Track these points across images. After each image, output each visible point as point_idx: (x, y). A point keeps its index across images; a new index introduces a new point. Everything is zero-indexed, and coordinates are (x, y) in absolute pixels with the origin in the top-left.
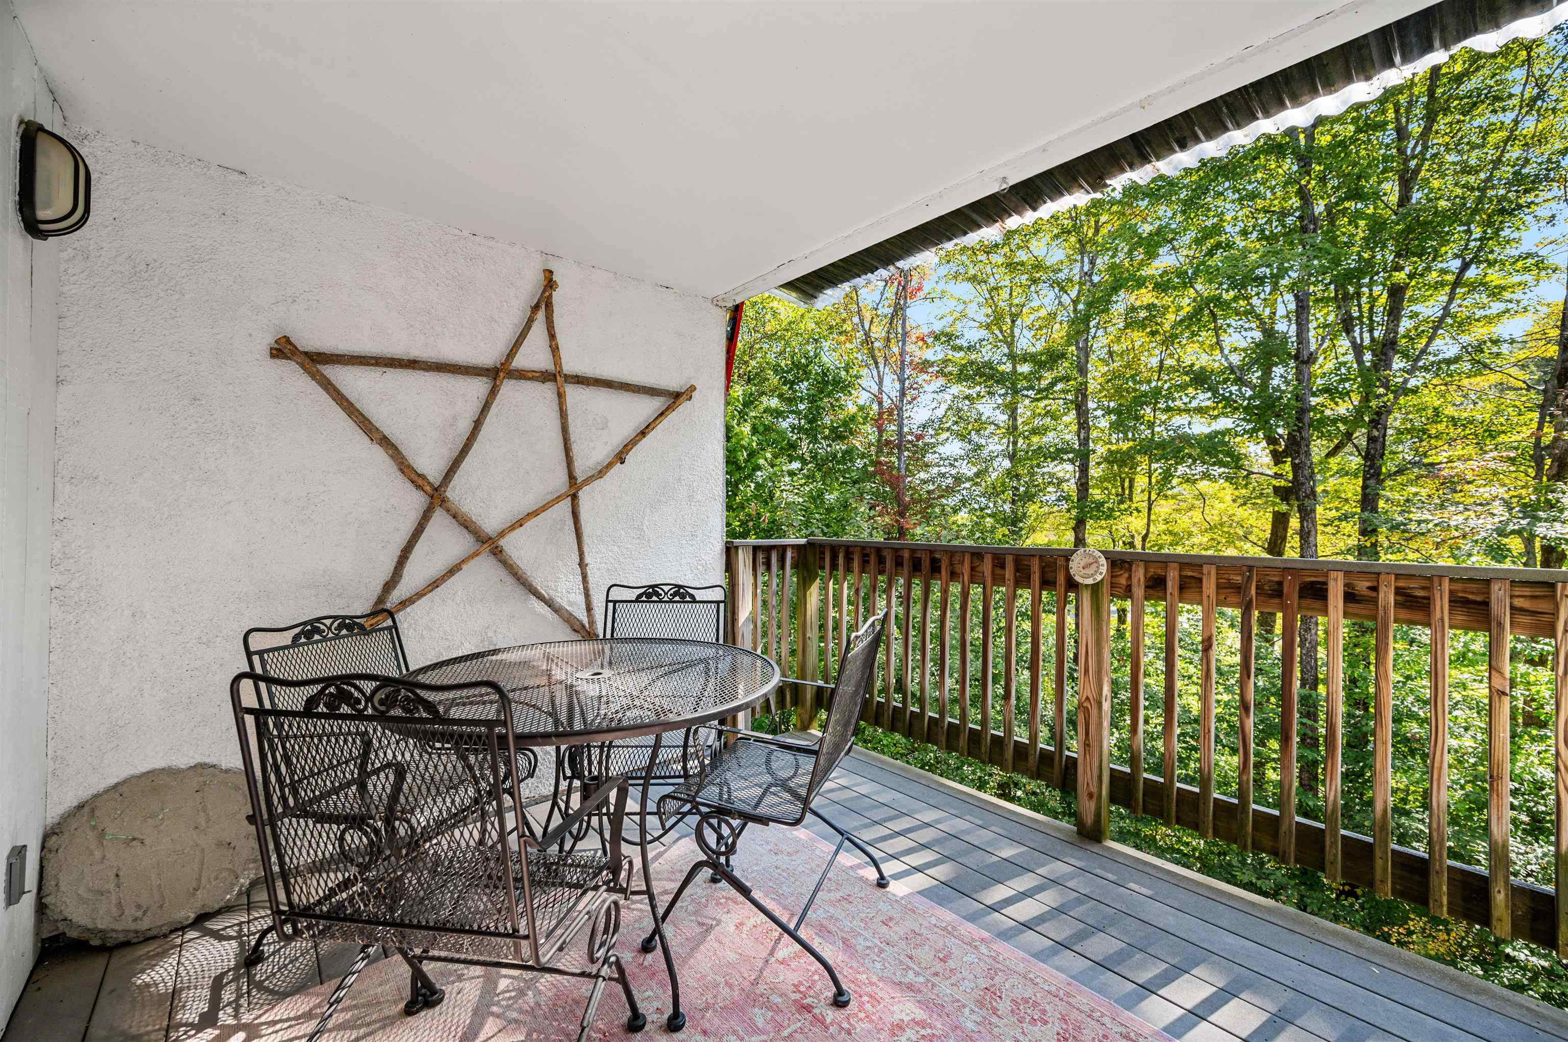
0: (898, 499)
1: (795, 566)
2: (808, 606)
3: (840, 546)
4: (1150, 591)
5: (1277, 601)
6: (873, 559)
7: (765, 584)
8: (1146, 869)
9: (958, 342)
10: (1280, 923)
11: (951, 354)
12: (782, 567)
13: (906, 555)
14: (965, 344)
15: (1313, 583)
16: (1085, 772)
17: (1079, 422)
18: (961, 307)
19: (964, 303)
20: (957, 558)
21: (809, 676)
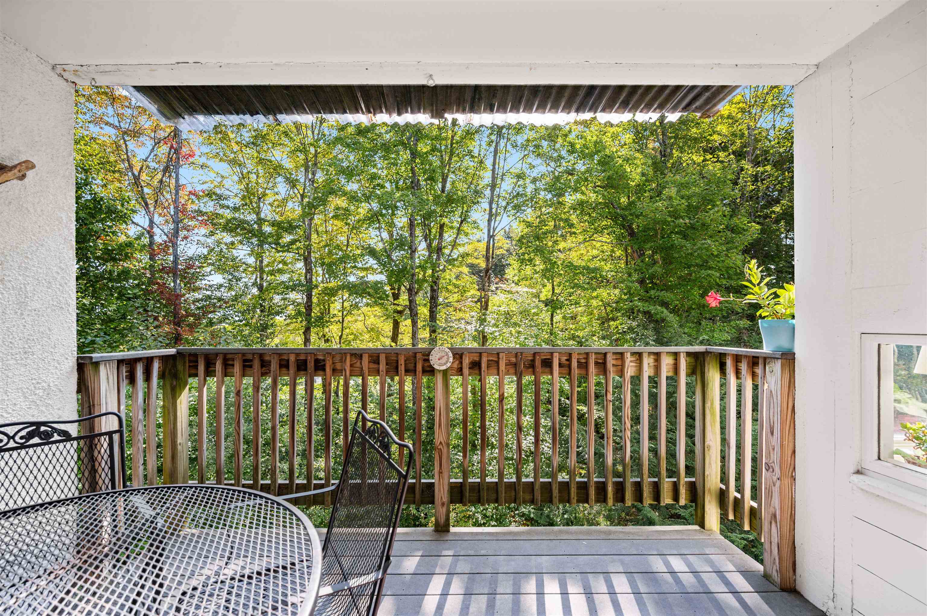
0: (175, 314)
1: (162, 376)
2: (179, 414)
3: (217, 355)
4: (471, 371)
5: (531, 370)
6: (256, 364)
7: (129, 396)
8: (480, 537)
9: (225, 202)
10: (544, 538)
11: (221, 211)
12: (148, 378)
13: (292, 358)
14: (232, 205)
15: (545, 359)
16: (439, 490)
17: (306, 269)
18: (219, 179)
19: (222, 177)
20: (338, 358)
21: (180, 479)
